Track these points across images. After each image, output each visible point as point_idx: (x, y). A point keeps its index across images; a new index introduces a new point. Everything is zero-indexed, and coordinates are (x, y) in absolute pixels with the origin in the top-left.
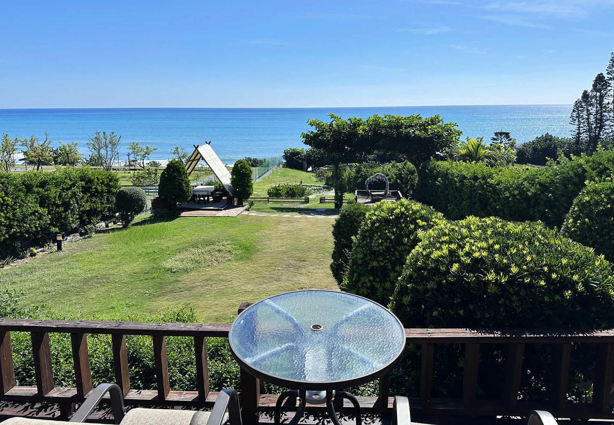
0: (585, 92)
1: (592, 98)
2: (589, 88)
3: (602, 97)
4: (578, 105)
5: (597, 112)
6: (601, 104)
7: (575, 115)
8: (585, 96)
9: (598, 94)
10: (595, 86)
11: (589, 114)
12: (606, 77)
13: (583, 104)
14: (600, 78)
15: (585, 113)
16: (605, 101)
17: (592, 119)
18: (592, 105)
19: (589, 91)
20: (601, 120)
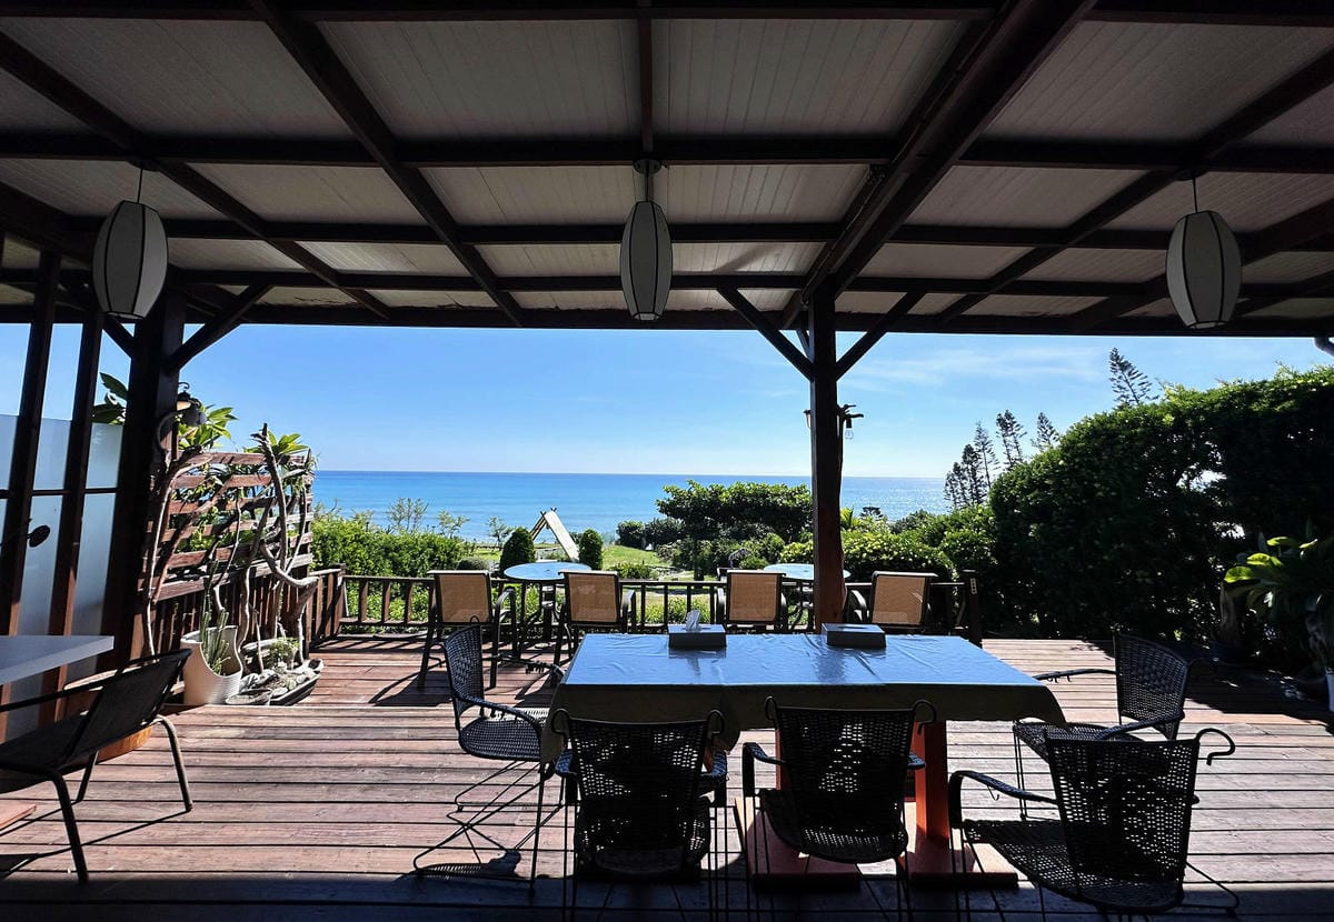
0: (956, 464)
1: (964, 470)
3: (974, 470)
4: (950, 480)
5: (972, 486)
6: (974, 477)
7: (948, 488)
8: (957, 468)
9: (970, 467)
10: (964, 457)
11: (963, 489)
12: (975, 448)
13: (956, 477)
14: (968, 450)
15: (959, 486)
16: (978, 475)
17: (968, 495)
18: (964, 478)
19: (960, 463)
20: (977, 495)
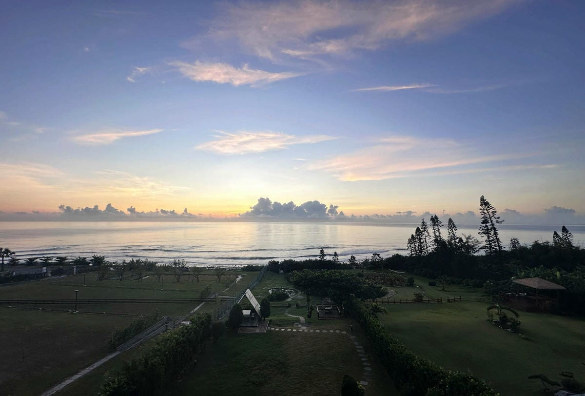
0: (412, 235)
1: (416, 238)
2: (414, 234)
3: (420, 239)
4: (410, 241)
5: (419, 245)
6: (420, 242)
7: (409, 245)
9: (418, 237)
11: (415, 246)
12: (421, 230)
13: (412, 241)
14: (418, 230)
15: (413, 245)
17: (417, 248)
18: (416, 242)
